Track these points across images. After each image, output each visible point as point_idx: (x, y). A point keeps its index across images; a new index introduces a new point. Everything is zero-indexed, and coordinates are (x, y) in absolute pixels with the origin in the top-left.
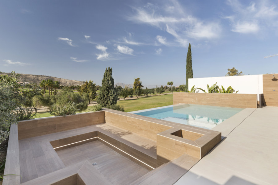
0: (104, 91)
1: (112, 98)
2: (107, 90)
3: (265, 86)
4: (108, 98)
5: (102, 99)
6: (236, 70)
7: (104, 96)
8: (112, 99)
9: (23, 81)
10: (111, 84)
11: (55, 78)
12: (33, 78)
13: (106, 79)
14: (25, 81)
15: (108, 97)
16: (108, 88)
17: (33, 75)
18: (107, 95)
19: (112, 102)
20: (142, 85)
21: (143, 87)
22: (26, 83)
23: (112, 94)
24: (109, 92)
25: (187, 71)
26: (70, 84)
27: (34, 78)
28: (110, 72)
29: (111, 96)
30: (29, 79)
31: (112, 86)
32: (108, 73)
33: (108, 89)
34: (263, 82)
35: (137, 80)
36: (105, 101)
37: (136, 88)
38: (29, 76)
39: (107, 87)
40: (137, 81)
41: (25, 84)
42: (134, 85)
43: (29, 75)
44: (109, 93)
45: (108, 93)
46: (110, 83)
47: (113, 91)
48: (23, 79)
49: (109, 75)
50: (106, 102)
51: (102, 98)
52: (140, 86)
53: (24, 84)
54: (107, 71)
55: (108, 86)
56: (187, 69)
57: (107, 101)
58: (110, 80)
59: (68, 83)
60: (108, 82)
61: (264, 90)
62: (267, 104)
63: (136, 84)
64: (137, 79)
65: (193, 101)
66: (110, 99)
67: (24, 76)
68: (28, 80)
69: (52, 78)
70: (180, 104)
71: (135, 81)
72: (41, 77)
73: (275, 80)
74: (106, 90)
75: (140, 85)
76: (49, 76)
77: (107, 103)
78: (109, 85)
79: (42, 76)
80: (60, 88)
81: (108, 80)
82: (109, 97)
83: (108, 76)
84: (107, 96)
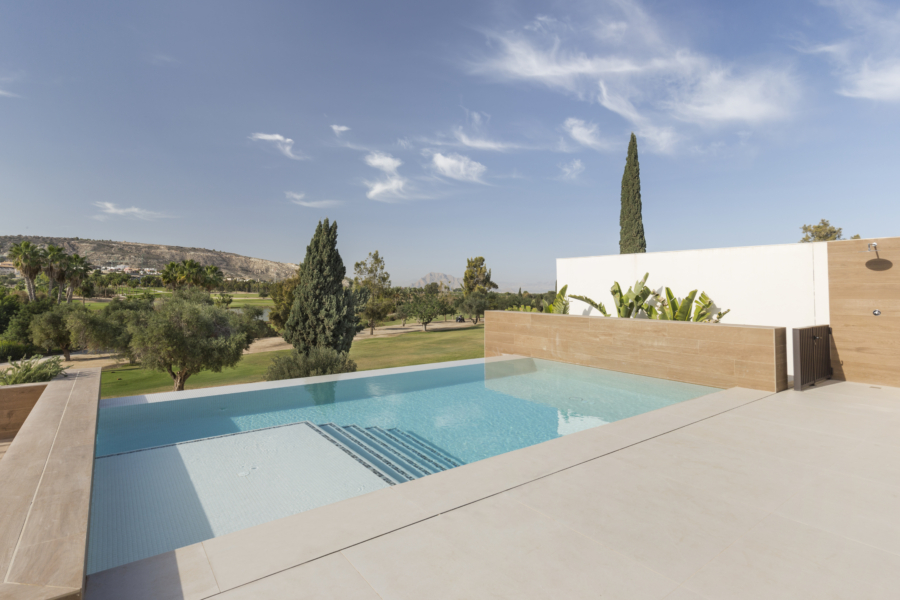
0: (306, 300)
1: (330, 324)
2: (316, 297)
3: (835, 292)
4: (318, 324)
5: (299, 328)
6: (836, 229)
7: (306, 318)
8: (333, 327)
9: (140, 265)
10: (329, 276)
11: (234, 258)
12: (168, 257)
13: (314, 258)
14: (145, 264)
15: (318, 320)
16: (321, 289)
17: (170, 248)
18: (316, 313)
19: (330, 339)
20: (492, 280)
21: (496, 286)
22: (147, 270)
23: (333, 311)
24: (323, 304)
25: (621, 234)
26: (278, 274)
27: (173, 256)
28: (328, 236)
29: (328, 316)
30: (157, 257)
31: (334, 282)
32: (324, 238)
33: (317, 292)
34: (830, 273)
35: (476, 264)
36: (309, 333)
37: (471, 289)
38: (159, 251)
39: (316, 288)
40: (475, 266)
41: (145, 273)
42: (466, 280)
43: (158, 248)
44: (320, 307)
45: (317, 307)
46: (325, 273)
47: (338, 302)
48: (140, 260)
49: (324, 247)
50: (312, 336)
51: (297, 323)
52: (485, 285)
53: (141, 272)
54: (319, 231)
55: (318, 283)
56: (621, 224)
57: (316, 334)
58: (329, 261)
59: (273, 274)
60: (321, 271)
61: (832, 308)
62: (845, 373)
63: (472, 277)
64: (477, 260)
65: (545, 349)
66: (324, 328)
67: (143, 250)
68: (155, 261)
69: (224, 256)
70: (505, 357)
71: (469, 266)
72: (192, 253)
73: (879, 265)
74: (311, 297)
75: (487, 280)
76: (217, 250)
77: (314, 342)
78: (322, 279)
79: (194, 249)
80: (246, 286)
81: (321, 262)
82: (322, 321)
83: (321, 248)
84: (313, 317)
